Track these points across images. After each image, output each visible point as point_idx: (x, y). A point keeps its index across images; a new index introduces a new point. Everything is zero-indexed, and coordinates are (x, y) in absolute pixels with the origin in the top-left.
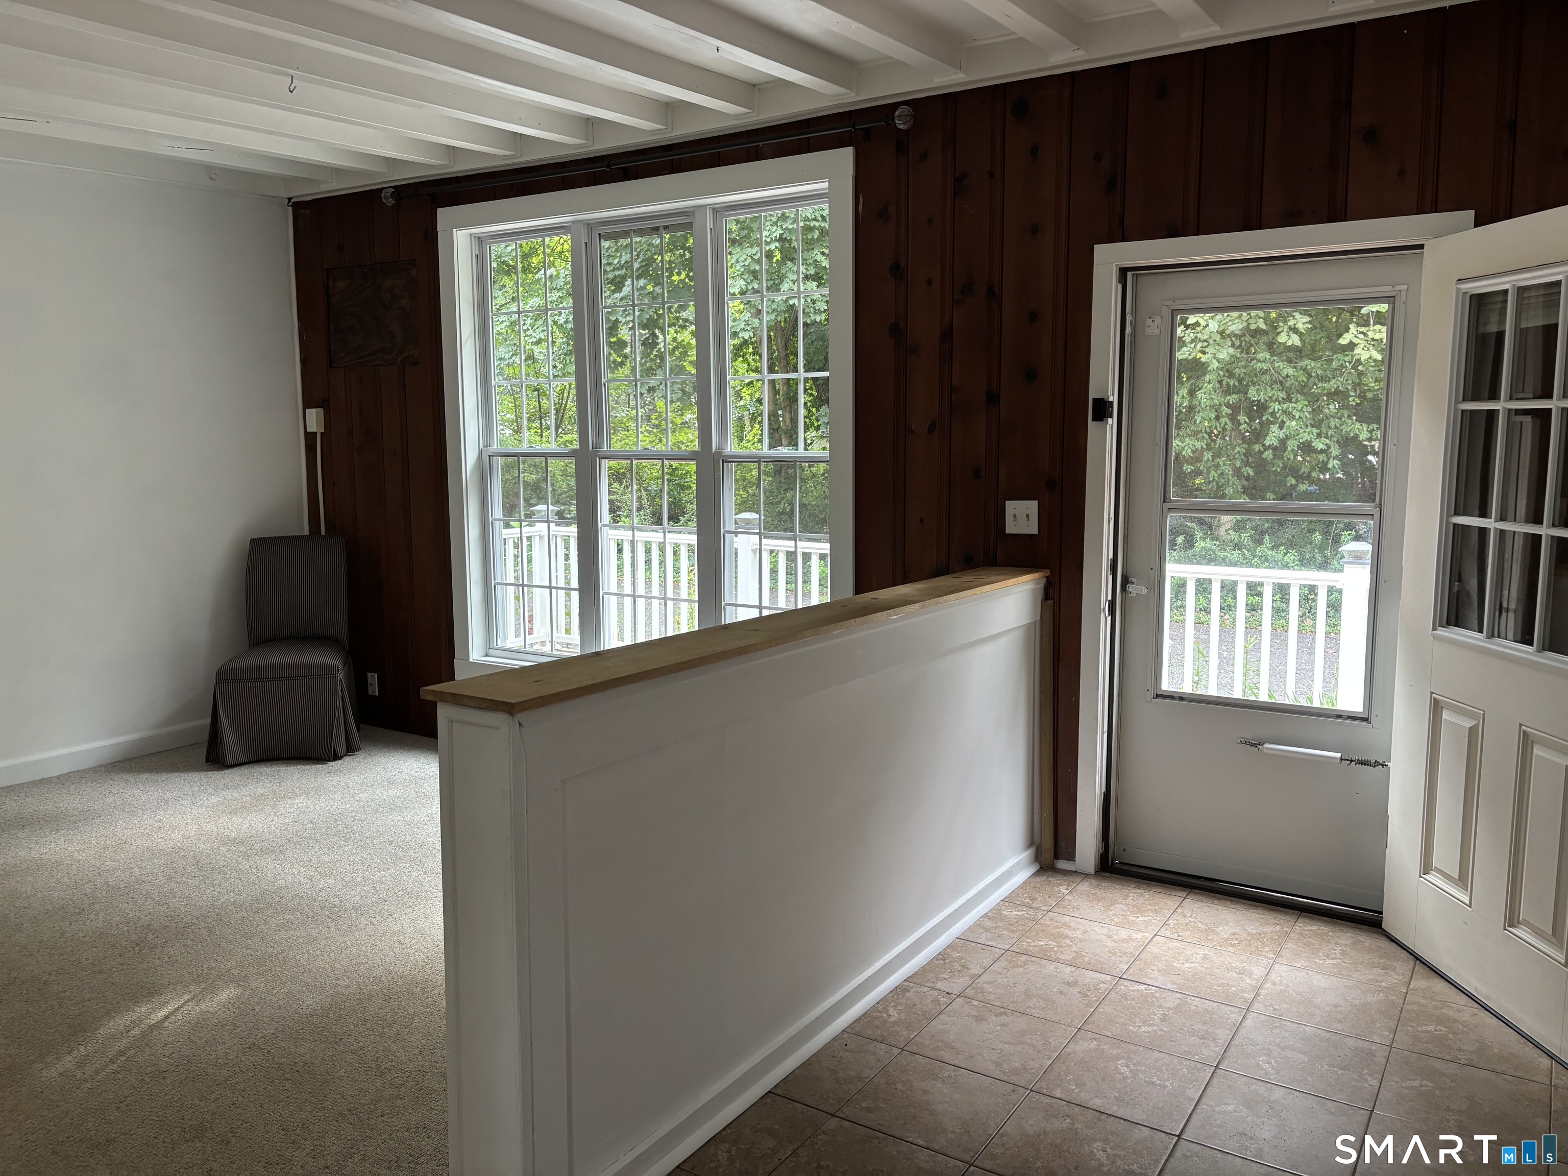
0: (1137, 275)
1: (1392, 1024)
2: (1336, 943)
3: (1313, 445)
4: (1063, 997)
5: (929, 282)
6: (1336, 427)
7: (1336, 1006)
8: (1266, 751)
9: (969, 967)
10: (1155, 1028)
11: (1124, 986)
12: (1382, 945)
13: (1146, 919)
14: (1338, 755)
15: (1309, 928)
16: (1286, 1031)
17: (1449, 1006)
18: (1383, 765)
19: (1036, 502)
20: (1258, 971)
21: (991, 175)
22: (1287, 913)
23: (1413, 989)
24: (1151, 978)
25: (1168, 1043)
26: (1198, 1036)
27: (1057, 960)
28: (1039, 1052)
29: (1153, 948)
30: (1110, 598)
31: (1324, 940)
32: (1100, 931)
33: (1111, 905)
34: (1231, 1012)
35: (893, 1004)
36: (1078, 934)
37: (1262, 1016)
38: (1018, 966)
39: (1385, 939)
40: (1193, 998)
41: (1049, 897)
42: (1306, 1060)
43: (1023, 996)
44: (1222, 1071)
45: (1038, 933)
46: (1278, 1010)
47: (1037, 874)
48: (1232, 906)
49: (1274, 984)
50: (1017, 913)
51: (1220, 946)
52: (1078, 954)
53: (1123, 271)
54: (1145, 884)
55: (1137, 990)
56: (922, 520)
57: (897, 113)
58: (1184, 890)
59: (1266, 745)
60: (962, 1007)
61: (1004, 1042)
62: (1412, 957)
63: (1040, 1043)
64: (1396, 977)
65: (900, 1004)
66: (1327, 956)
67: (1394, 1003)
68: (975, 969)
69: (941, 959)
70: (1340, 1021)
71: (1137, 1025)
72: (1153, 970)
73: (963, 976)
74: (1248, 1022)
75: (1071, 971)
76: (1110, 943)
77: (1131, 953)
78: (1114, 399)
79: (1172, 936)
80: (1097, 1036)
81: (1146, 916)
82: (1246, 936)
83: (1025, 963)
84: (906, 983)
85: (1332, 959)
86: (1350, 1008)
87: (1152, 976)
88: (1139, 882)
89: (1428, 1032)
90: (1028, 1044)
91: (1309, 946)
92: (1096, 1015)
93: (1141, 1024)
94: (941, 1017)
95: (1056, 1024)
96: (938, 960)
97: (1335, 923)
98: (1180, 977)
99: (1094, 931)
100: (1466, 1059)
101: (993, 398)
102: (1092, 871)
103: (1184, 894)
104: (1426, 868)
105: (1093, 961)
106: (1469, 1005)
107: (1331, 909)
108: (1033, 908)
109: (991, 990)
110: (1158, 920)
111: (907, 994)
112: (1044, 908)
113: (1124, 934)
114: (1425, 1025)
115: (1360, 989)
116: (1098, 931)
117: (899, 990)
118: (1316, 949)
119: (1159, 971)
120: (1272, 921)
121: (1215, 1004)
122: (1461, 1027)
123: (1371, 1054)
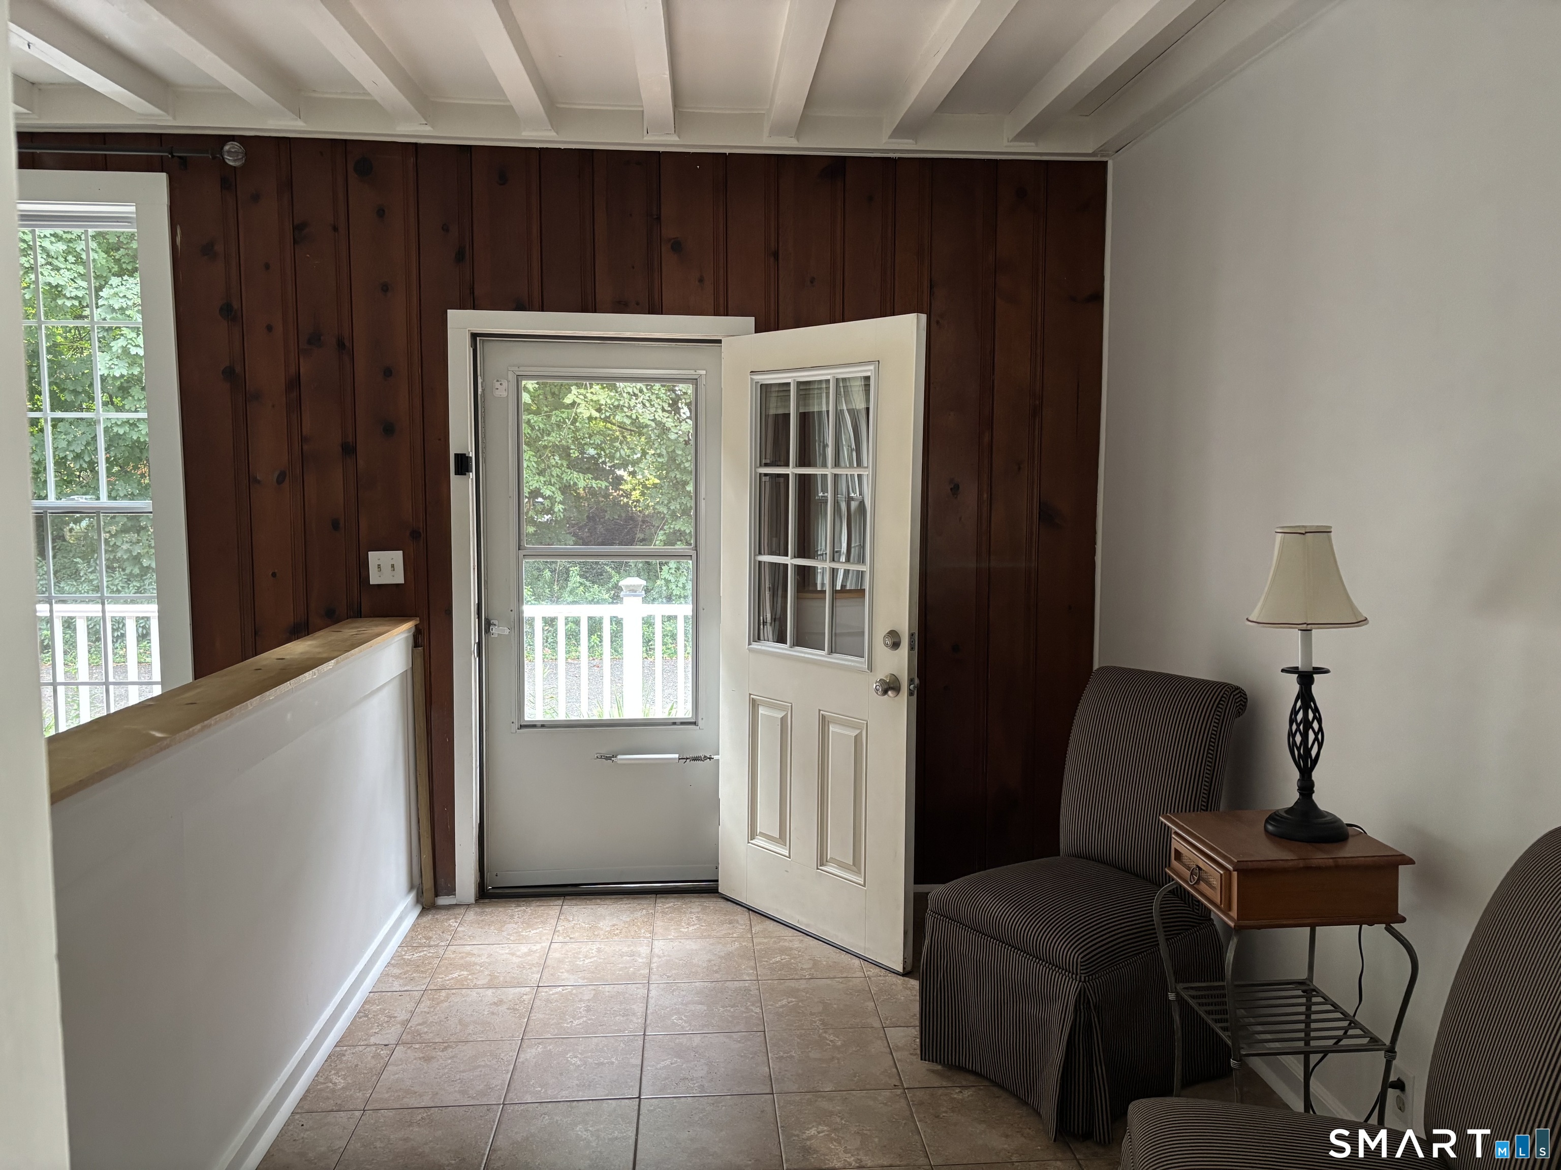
0: (483, 340)
1: (752, 963)
2: (691, 913)
3: (541, 491)
4: (496, 1017)
5: (269, 328)
6: (558, 476)
7: (710, 961)
8: (619, 762)
9: (396, 1015)
10: (585, 1019)
11: (543, 992)
12: (722, 906)
13: (538, 931)
14: (677, 756)
15: (667, 906)
16: (683, 991)
17: (783, 939)
18: (710, 758)
19: (401, 552)
20: (644, 950)
21: (335, 229)
22: (646, 898)
23: (755, 934)
24: (563, 980)
25: (600, 1028)
26: (620, 1015)
27: (476, 987)
28: (496, 1070)
29: (554, 955)
30: (477, 641)
31: (681, 912)
32: (503, 952)
33: (502, 926)
34: (638, 988)
35: (333, 1072)
36: (484, 959)
37: (661, 985)
38: (442, 1001)
39: (722, 900)
40: (604, 986)
41: (443, 932)
42: (706, 1008)
43: (459, 1027)
44: (650, 1037)
45: (447, 968)
46: (670, 977)
47: (421, 914)
48: (602, 903)
49: (659, 957)
50: (418, 954)
51: (607, 938)
52: (493, 977)
53: (474, 336)
54: (524, 901)
55: (557, 993)
56: (274, 575)
57: (227, 148)
58: (558, 899)
59: (619, 757)
60: (406, 1053)
61: (460, 1072)
62: (745, 909)
63: (494, 1062)
64: (741, 927)
65: (341, 1069)
66: (688, 924)
67: (747, 947)
68: (402, 1016)
69: (365, 1017)
70: (716, 972)
71: (569, 1021)
72: (562, 973)
73: (393, 1025)
74: (653, 993)
75: (493, 993)
76: (515, 960)
77: (537, 963)
78: (472, 454)
79: (566, 940)
80: (540, 1041)
81: (536, 929)
82: (623, 925)
83: (448, 997)
84: (338, 1049)
85: (693, 925)
86: (719, 960)
87: (563, 977)
88: (517, 901)
89: (777, 962)
90: (484, 1066)
91: (672, 920)
92: (531, 1023)
93: (572, 1020)
94: (389, 1068)
95: (501, 1042)
96: (360, 1018)
97: (683, 898)
98: (586, 972)
99: (497, 952)
100: (809, 975)
101: (349, 450)
102: (472, 900)
103: (560, 902)
104: (752, 835)
105: (508, 979)
106: (795, 935)
107: (677, 887)
108: (431, 946)
109: (426, 1030)
110: (547, 930)
111: (344, 1058)
112: (443, 944)
113: (524, 949)
114: (774, 958)
115: (720, 943)
116: (502, 952)
117: (333, 1058)
118: (678, 921)
119: (568, 971)
120: (638, 907)
121: (623, 986)
122: (796, 952)
123: (747, 990)
